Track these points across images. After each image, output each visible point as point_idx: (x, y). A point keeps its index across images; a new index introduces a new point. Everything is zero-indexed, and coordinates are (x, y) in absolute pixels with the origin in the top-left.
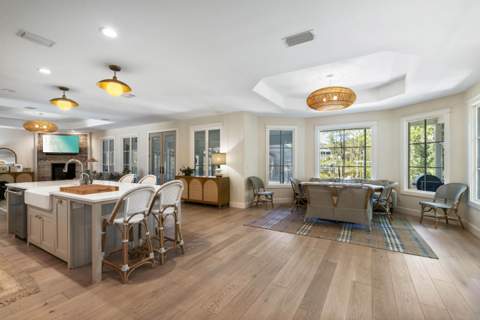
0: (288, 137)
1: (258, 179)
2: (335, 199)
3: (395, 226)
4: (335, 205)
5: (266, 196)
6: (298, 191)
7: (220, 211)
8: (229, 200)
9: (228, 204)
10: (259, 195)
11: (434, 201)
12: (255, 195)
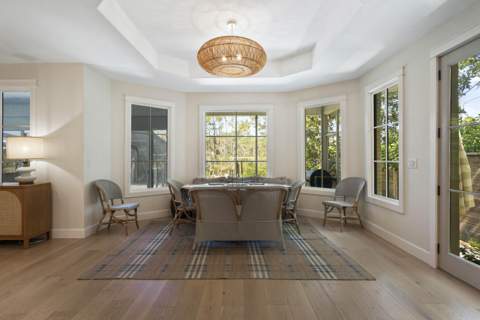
0: (159, 118)
1: (110, 182)
2: (239, 208)
3: (306, 237)
4: (239, 218)
5: (126, 211)
6: (179, 199)
7: (27, 252)
8: (50, 226)
9: (48, 235)
10: (113, 212)
11: (335, 200)
12: (105, 212)
